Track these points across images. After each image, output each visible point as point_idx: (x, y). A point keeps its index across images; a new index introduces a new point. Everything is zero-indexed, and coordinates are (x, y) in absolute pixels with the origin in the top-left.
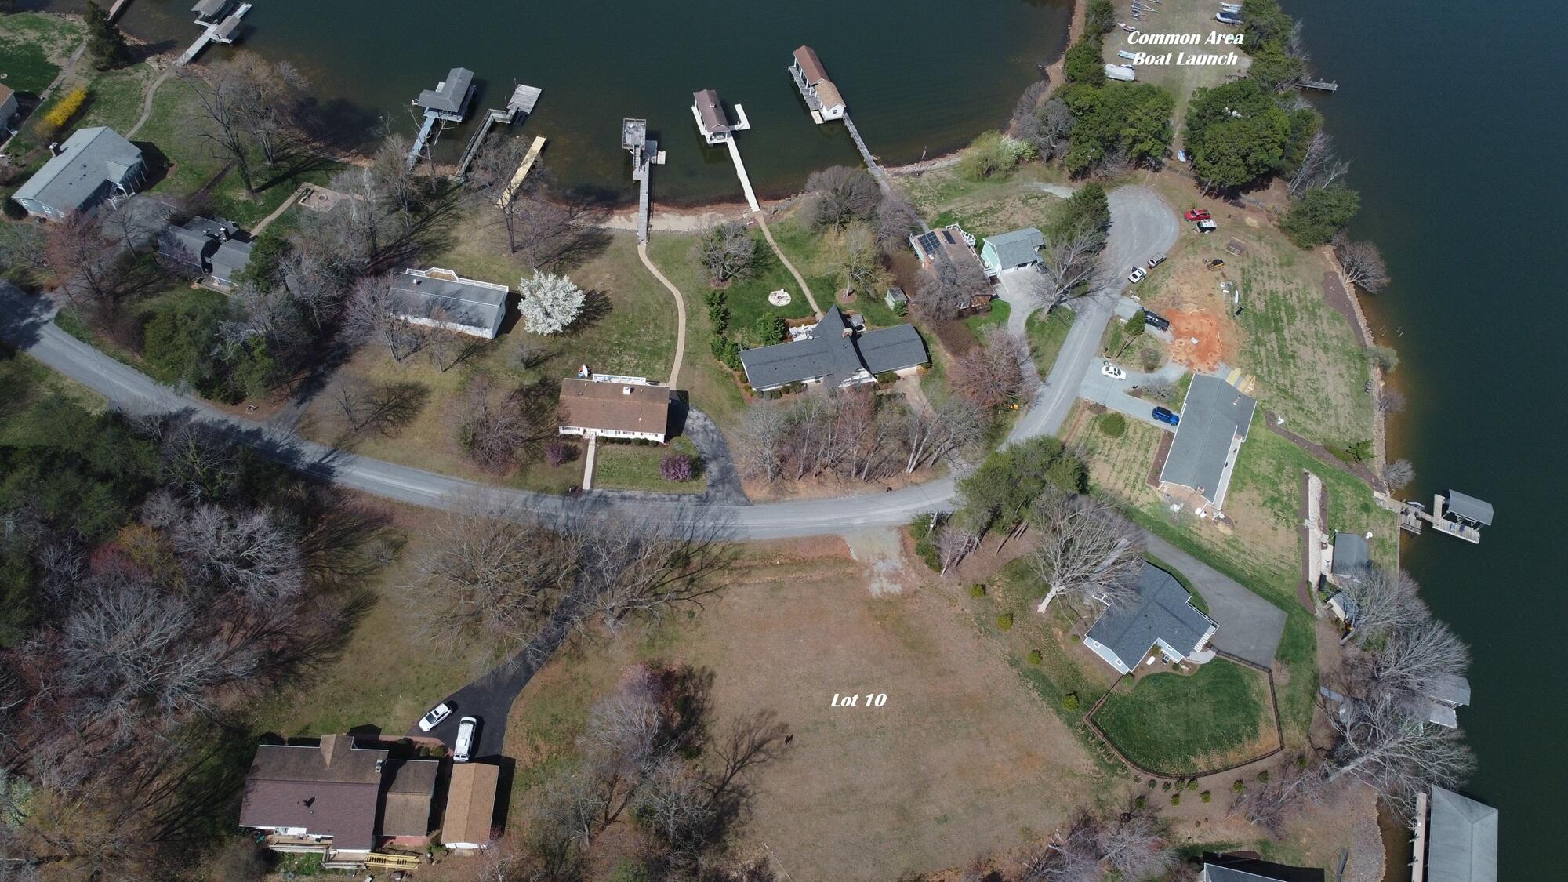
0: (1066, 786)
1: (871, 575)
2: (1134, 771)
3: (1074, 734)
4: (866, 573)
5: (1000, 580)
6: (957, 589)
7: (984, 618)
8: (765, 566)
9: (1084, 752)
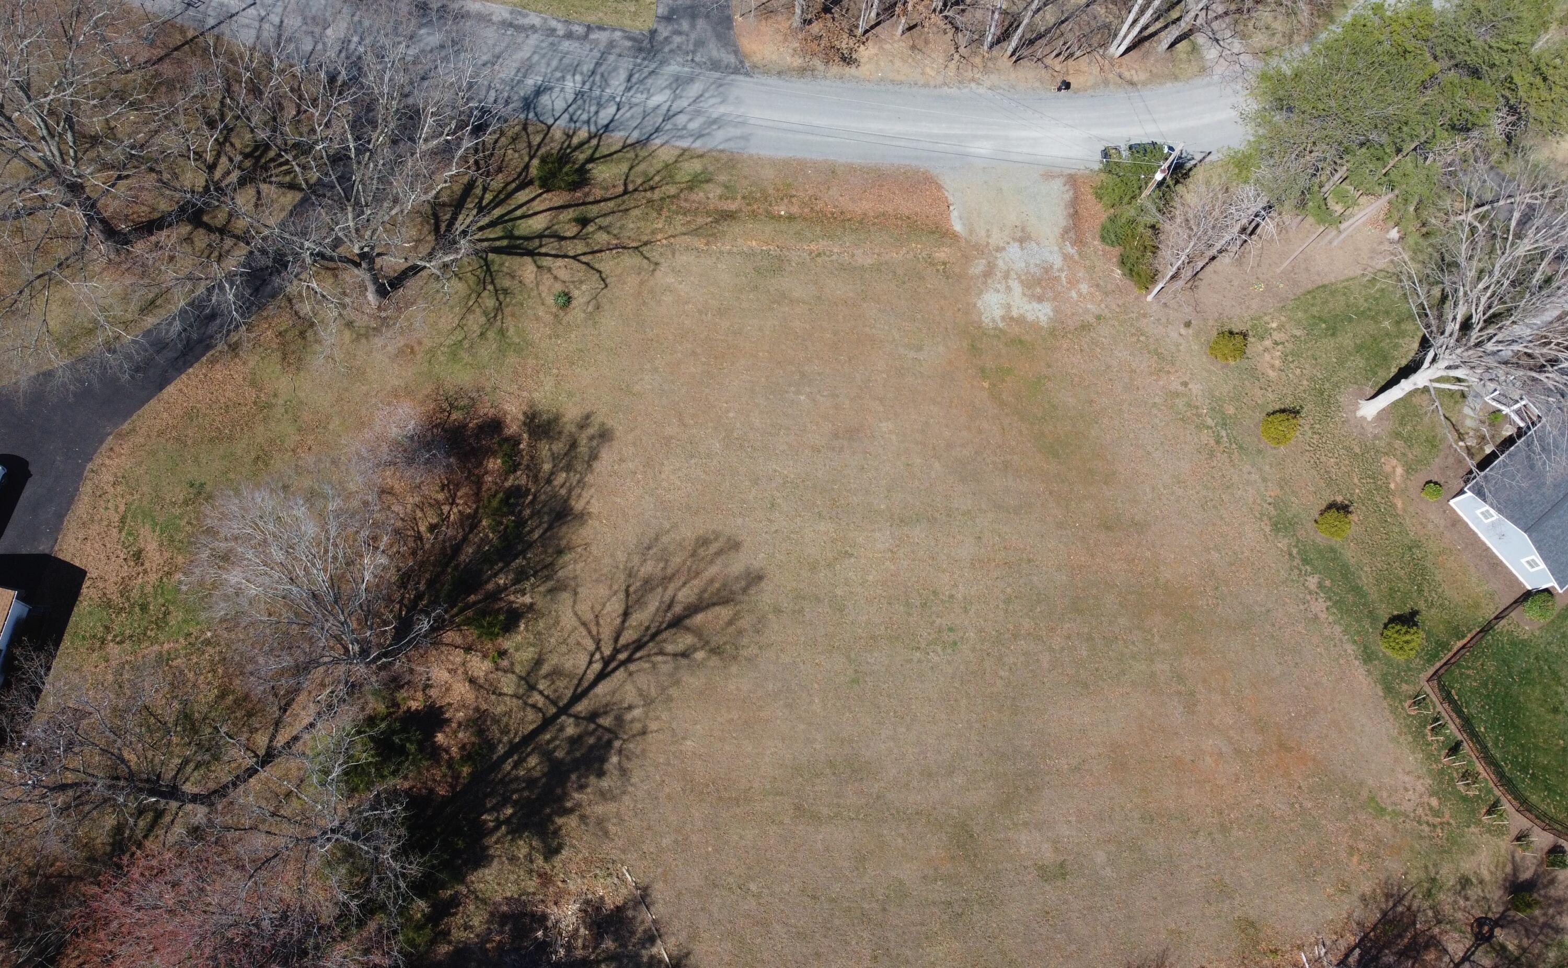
0: (1356, 833)
1: (988, 273)
2: (1517, 821)
3: (1394, 711)
4: (978, 267)
5: (1280, 328)
6: (1176, 332)
7: (1231, 411)
8: (754, 215)
9: (1412, 759)
